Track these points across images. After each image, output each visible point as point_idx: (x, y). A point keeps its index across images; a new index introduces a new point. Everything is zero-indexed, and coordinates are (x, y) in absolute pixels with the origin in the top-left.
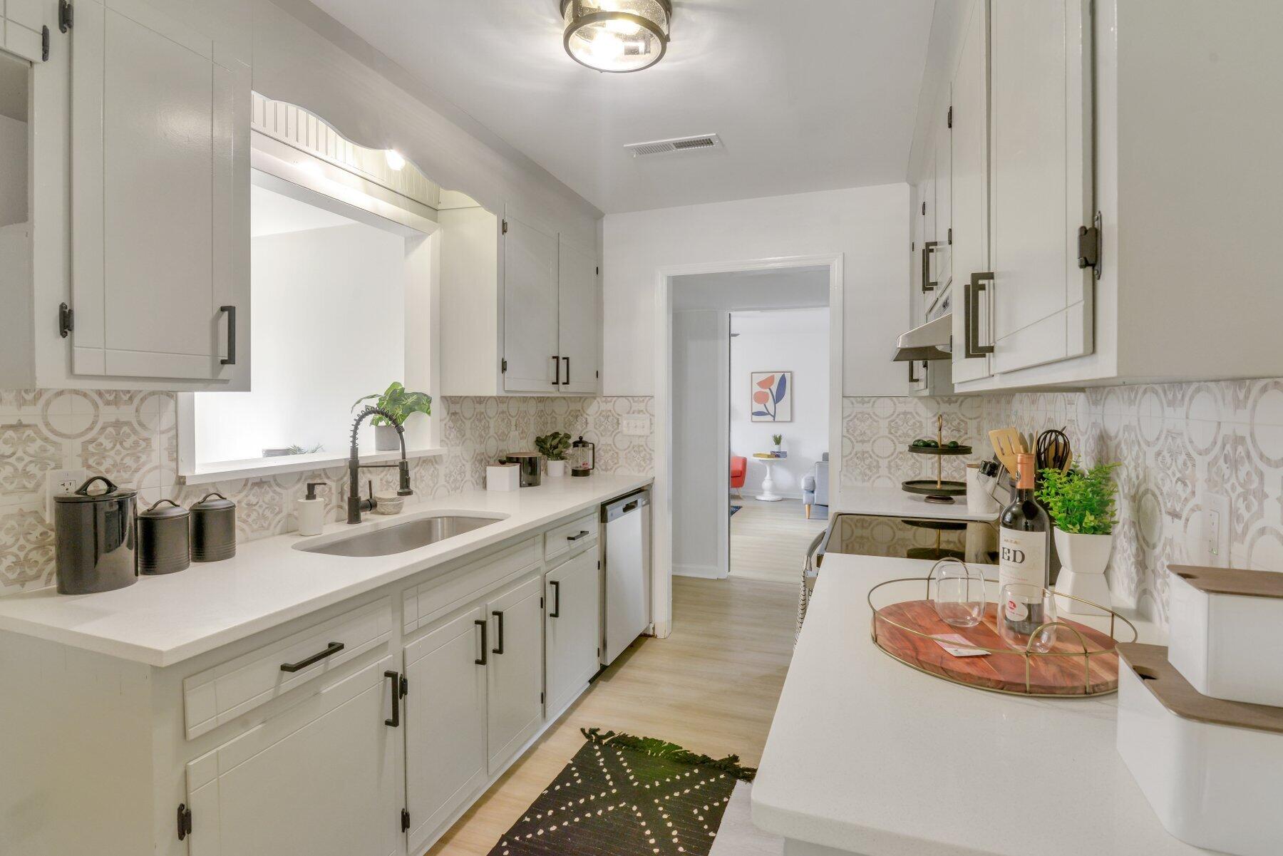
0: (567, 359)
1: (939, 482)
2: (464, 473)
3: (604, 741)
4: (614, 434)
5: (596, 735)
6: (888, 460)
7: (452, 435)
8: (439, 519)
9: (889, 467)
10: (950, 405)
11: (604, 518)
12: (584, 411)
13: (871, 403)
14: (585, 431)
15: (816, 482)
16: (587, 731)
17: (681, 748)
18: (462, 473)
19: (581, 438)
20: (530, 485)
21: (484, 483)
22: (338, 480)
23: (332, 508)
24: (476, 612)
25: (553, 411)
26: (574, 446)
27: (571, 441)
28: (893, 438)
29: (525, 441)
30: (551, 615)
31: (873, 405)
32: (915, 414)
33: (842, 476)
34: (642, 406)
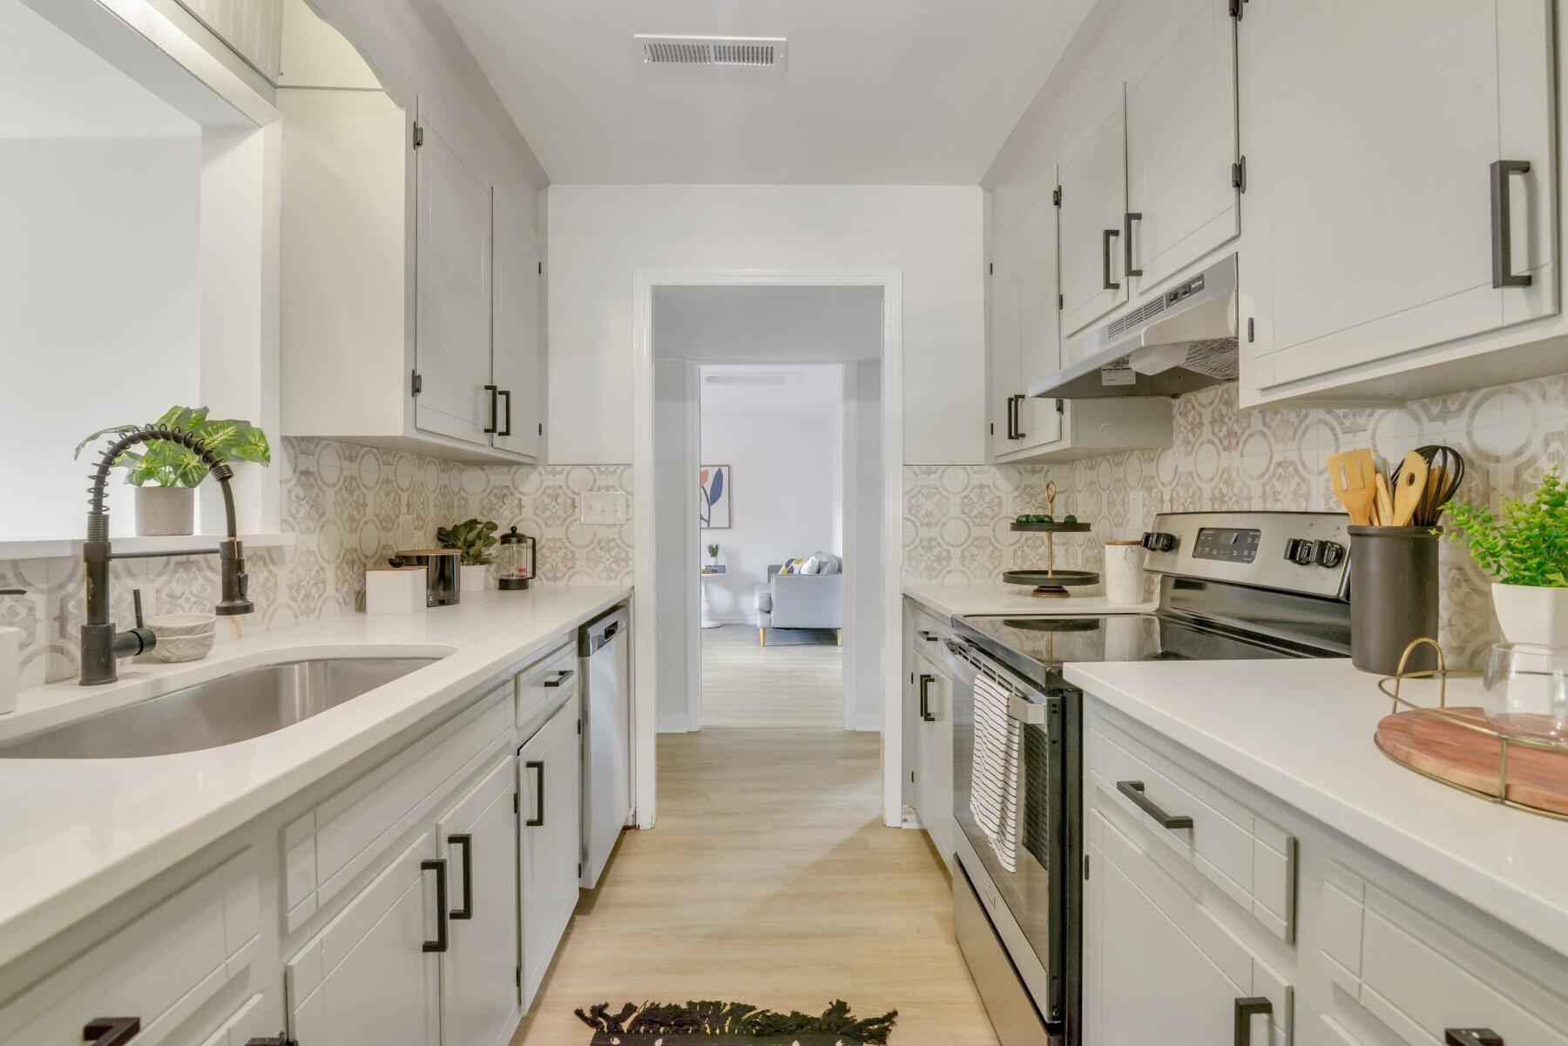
0: (507, 394)
1: (1050, 572)
2: (324, 582)
3: (625, 1026)
4: (567, 523)
5: (606, 1017)
6: (960, 549)
7: (302, 512)
8: (296, 667)
9: (963, 558)
10: (1033, 474)
11: (583, 651)
12: (515, 487)
13: (939, 473)
14: (518, 519)
15: (773, 598)
16: (588, 1014)
17: (753, 1008)
18: (320, 582)
19: (514, 529)
20: (442, 603)
21: (360, 602)
22: (51, 591)
23: (37, 653)
24: (421, 847)
25: (461, 489)
26: (503, 543)
27: (496, 535)
28: (967, 519)
29: (422, 532)
30: (530, 823)
31: (942, 476)
32: (993, 488)
33: (903, 573)
34: (612, 480)
